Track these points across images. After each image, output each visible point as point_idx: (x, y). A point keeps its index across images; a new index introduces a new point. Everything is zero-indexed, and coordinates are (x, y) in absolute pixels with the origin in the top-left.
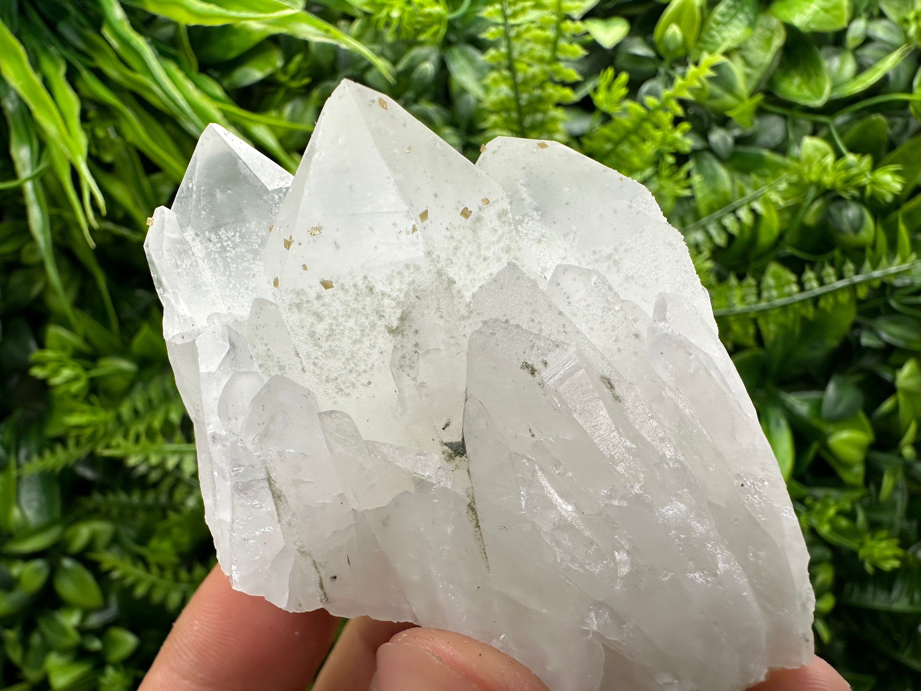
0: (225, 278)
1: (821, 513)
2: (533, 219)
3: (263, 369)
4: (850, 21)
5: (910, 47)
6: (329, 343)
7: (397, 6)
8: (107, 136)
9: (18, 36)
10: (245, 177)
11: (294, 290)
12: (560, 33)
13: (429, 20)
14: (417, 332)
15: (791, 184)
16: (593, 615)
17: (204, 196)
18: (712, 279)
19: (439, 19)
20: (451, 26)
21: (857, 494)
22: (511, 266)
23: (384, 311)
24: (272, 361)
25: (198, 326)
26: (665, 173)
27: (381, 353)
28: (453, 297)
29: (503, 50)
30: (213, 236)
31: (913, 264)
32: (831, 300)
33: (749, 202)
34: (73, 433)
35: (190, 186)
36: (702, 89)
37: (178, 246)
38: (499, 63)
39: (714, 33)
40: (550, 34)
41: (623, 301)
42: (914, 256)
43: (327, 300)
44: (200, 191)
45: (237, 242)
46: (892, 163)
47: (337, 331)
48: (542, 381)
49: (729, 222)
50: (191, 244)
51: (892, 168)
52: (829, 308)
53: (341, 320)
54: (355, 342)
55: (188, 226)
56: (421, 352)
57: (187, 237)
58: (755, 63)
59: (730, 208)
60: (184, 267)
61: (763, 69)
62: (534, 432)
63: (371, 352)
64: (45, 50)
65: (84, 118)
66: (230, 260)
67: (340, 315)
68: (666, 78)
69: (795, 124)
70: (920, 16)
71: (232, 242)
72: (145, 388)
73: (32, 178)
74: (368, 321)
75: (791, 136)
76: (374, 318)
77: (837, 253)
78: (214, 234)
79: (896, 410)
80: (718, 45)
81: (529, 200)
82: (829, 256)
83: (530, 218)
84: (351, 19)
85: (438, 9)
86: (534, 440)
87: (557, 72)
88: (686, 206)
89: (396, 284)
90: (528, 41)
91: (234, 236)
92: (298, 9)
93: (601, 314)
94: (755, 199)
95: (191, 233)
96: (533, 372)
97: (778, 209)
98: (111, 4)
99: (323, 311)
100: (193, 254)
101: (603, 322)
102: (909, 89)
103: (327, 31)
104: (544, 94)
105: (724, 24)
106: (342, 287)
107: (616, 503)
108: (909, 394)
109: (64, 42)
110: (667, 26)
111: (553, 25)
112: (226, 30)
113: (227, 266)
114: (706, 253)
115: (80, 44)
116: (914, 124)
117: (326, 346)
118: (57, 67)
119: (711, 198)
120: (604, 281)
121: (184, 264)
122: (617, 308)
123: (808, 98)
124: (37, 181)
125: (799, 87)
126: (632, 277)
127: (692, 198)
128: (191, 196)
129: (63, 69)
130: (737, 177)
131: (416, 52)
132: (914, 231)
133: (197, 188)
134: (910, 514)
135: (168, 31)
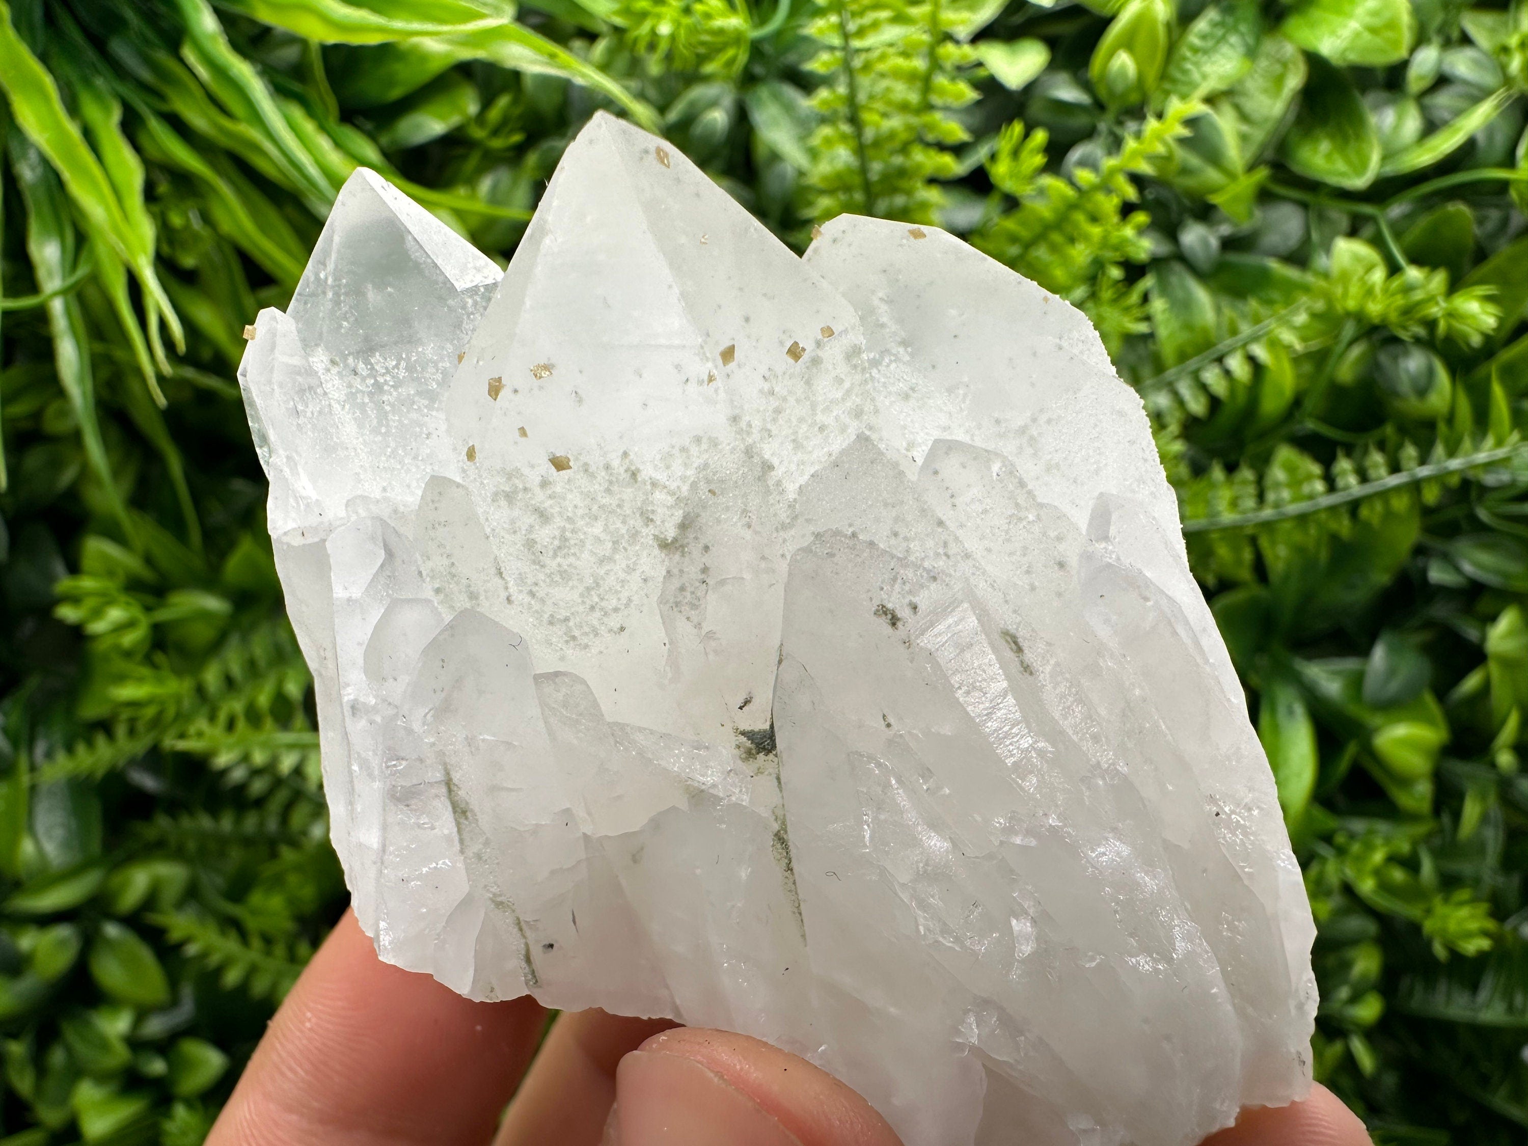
0: (379, 438)
1: (1360, 859)
2: (897, 359)
3: (442, 596)
4: (1413, 50)
5: (1511, 92)
6: (559, 559)
7: (668, 17)
8: (187, 226)
9: (44, 58)
10: (417, 266)
11: (503, 469)
12: (936, 65)
13: (720, 39)
14: (706, 548)
15: (1314, 316)
16: (972, 1019)
17: (346, 294)
18: (1183, 470)
19: (737, 38)
20: (756, 50)
21: (1421, 829)
22: (863, 439)
23: (653, 512)
24: (457, 583)
25: (329, 515)
26: (1107, 294)
27: (645, 580)
28: (768, 492)
29: (842, 90)
30: (361, 366)
31: (1515, 449)
32: (1379, 507)
33: (1244, 346)
34: (125, 715)
35: (322, 275)
36: (1168, 158)
37: (300, 379)
38: (835, 112)
39: (1189, 66)
40: (919, 64)
41: (1041, 506)
42: (1515, 436)
43: (558, 489)
44: (339, 286)
45: (401, 378)
46: (1481, 282)
47: (572, 542)
48: (909, 637)
49: (1212, 376)
50: (322, 377)
51: (1482, 290)
52: (1375, 521)
53: (580, 523)
54: (602, 561)
55: (317, 345)
56: (711, 582)
57: (315, 364)
58: (1256, 116)
59: (1214, 353)
60: (309, 414)
61: (1269, 126)
62: (891, 720)
63: (628, 578)
64: (87, 83)
65: (150, 195)
66: (388, 408)
67: (579, 514)
68: (1111, 139)
69: (1322, 218)
70: (1526, 41)
71: (393, 377)
72: (245, 639)
73: (63, 292)
74: (627, 527)
75: (1315, 236)
76: (636, 522)
77: (1389, 430)
78: (364, 363)
79: (1485, 689)
80: (1194, 86)
81: (893, 327)
82: (1376, 434)
83: (893, 358)
84: (591, 37)
85: (736, 22)
86: (890, 733)
87: (930, 127)
88: (1141, 349)
89: (677, 467)
90: (883, 75)
91: (397, 366)
92: (505, 18)
93: (1005, 527)
94: (1255, 339)
95: (325, 359)
96: (894, 621)
97: (1295, 356)
98: (197, 9)
99: (551, 507)
100: (325, 394)
101: (1008, 540)
102: (1510, 161)
103: (552, 56)
104: (908, 164)
105: (1206, 52)
106: (586, 469)
107: (1018, 840)
108: (1509, 664)
109: (119, 71)
110: (1111, 54)
111: (925, 49)
112: (385, 52)
113: (383, 416)
114: (1174, 428)
115: (146, 75)
116: (1517, 220)
117: (552, 564)
118: (107, 110)
119: (1183, 337)
120: (1011, 470)
121: (309, 410)
122: (1031, 517)
123: (1343, 174)
124: (71, 297)
125: (1328, 157)
126: (1057, 466)
127: (1149, 337)
128: (324, 293)
129: (116, 115)
130: (1225, 303)
131: (698, 92)
132: (1517, 395)
133: (335, 280)
134: (1508, 863)
135: (290, 54)
